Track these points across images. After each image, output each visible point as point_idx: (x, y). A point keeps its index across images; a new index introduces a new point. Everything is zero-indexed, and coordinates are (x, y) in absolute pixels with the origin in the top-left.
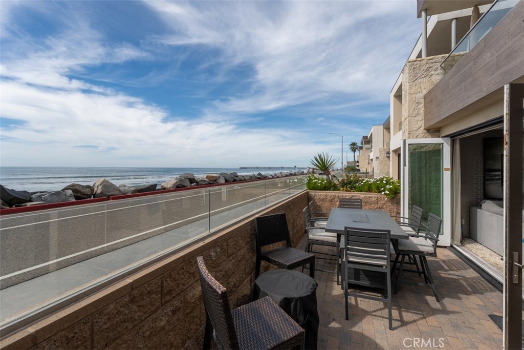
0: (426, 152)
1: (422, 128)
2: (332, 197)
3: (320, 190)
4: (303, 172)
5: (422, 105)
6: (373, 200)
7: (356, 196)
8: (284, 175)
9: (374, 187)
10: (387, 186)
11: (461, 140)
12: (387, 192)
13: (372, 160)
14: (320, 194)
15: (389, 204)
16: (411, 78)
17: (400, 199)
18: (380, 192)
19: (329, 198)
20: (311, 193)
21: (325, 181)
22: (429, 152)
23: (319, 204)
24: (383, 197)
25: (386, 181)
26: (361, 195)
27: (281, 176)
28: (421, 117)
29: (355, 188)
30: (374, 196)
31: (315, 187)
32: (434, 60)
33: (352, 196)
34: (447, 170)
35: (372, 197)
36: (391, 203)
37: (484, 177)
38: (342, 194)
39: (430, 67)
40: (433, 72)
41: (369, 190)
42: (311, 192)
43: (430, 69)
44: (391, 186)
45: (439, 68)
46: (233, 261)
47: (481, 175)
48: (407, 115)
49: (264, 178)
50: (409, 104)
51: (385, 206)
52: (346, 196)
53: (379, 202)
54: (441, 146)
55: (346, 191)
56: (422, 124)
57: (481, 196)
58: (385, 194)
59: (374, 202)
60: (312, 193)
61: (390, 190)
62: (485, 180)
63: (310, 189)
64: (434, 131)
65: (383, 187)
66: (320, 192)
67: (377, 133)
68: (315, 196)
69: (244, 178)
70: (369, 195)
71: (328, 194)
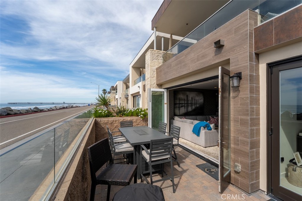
0: (157, 95)
1: (155, 84)
2: (112, 121)
3: (104, 117)
4: (73, 106)
5: (155, 73)
6: (135, 120)
7: (125, 119)
8: (58, 109)
9: (135, 113)
10: (142, 112)
11: (169, 90)
12: (142, 116)
14: (104, 120)
15: (142, 122)
16: (151, 58)
17: (148, 118)
18: (138, 116)
19: (110, 122)
20: (97, 120)
21: (107, 111)
22: (158, 95)
23: (103, 126)
25: (141, 110)
26: (129, 119)
27: (55, 109)
28: (155, 78)
29: (124, 114)
31: (100, 116)
32: (160, 53)
33: (124, 120)
34: (165, 104)
35: (134, 119)
36: (143, 121)
37: (174, 107)
38: (118, 119)
39: (159, 55)
40: (159, 58)
41: (132, 115)
42: (97, 119)
43: (159, 56)
44: (144, 113)
45: (162, 57)
47: (173, 106)
48: (149, 76)
49: (41, 111)
50: (150, 71)
51: (140, 123)
52: (120, 120)
53: (137, 122)
54: (163, 93)
55: (120, 116)
56: (155, 81)
57: (173, 115)
58: (141, 117)
59: (135, 121)
60: (99, 119)
61: (143, 114)
62: (174, 108)
63: (96, 117)
64: (160, 86)
65: (140, 113)
66: (104, 119)
67: (120, 85)
68: (100, 121)
69: (19, 112)
70: (132, 118)
71: (109, 119)
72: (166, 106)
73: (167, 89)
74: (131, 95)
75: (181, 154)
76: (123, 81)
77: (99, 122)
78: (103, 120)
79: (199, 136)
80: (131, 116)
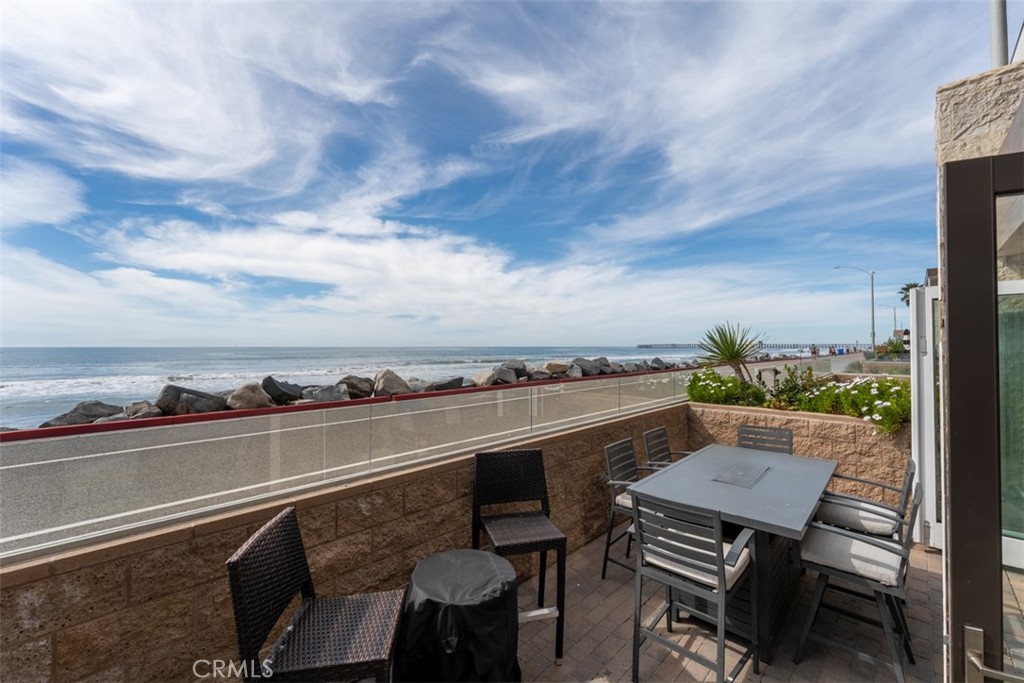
2: (741, 420)
3: (717, 402)
6: (844, 433)
7: (797, 421)
9: (845, 402)
10: (877, 402)
12: (877, 417)
14: (714, 411)
15: (886, 446)
18: (860, 415)
19: (734, 422)
20: (694, 409)
21: (730, 385)
23: (711, 432)
24: (869, 426)
25: (878, 389)
26: (813, 420)
29: (800, 400)
30: (845, 422)
31: (706, 397)
33: (789, 421)
35: (840, 426)
36: (895, 445)
38: (764, 415)
41: (836, 408)
42: (695, 406)
44: (889, 404)
46: (419, 522)
51: (875, 450)
52: (773, 419)
53: (861, 440)
55: (776, 408)
58: (873, 421)
59: (846, 437)
61: (886, 412)
63: (694, 399)
65: (867, 405)
66: (714, 408)
68: (702, 415)
69: (621, 369)
70: (832, 419)
71: (731, 412)
77: (698, 414)
78: (711, 413)
80: (830, 412)
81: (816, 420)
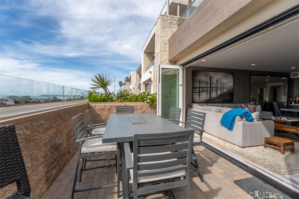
0: (169, 75)
1: (167, 60)
2: (110, 107)
3: (100, 102)
5: (167, 45)
6: (139, 107)
7: (127, 105)
9: (139, 98)
10: (149, 97)
11: (186, 68)
12: (148, 101)
13: (131, 90)
14: (100, 105)
15: (149, 109)
16: (162, 26)
17: (156, 105)
18: (143, 101)
19: (107, 108)
20: (92, 105)
21: (105, 95)
22: (171, 75)
23: (99, 113)
24: (145, 105)
25: (147, 93)
28: (167, 53)
29: (127, 99)
30: (139, 104)
31: (96, 100)
32: (174, 18)
33: (125, 105)
34: (181, 85)
35: (138, 105)
36: (151, 108)
37: (193, 91)
38: (117, 104)
39: (172, 22)
40: (173, 26)
41: (136, 100)
43: (172, 23)
44: (151, 97)
45: (176, 24)
47: (191, 90)
48: (159, 50)
50: (161, 43)
51: (146, 111)
52: (120, 105)
53: (143, 108)
54: (177, 72)
55: (121, 102)
56: (167, 57)
57: (191, 102)
59: (140, 108)
60: (93, 104)
61: (150, 99)
62: (193, 93)
63: (91, 101)
64: (173, 62)
65: (146, 98)
67: (133, 75)
68: (95, 107)
70: (137, 103)
71: (106, 104)
72: (181, 88)
73: (183, 65)
74: (143, 83)
75: (203, 156)
76: (136, 71)
77: (93, 107)
78: (99, 106)
79: (232, 131)
80: (135, 102)
81: (132, 104)
